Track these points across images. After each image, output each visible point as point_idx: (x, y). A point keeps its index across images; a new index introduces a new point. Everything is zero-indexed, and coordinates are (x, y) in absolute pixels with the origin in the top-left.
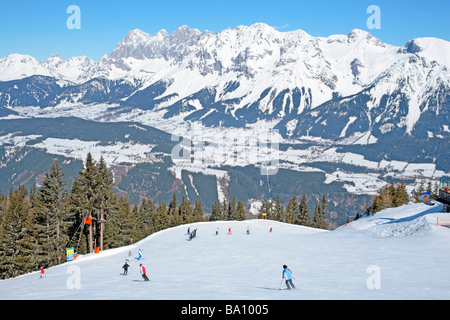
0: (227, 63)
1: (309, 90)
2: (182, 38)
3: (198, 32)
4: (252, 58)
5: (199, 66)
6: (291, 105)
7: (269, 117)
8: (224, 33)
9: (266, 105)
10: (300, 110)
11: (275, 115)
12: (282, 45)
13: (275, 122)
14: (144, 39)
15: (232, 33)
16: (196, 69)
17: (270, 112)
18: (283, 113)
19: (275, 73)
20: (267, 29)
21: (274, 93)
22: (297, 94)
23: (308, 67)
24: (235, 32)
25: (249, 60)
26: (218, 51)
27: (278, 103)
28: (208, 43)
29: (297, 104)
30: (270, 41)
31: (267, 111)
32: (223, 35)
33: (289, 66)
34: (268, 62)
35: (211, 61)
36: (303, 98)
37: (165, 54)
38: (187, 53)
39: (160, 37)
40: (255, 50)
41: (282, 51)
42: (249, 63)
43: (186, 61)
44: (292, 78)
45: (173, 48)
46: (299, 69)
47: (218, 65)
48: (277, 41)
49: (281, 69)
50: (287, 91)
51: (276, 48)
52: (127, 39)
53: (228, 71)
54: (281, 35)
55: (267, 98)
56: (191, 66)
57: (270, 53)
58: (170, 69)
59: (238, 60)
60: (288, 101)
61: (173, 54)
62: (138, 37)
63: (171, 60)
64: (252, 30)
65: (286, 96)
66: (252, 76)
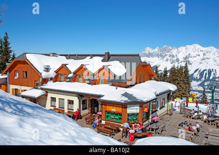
0: (181, 59)
1: (215, 70)
2: (165, 50)
3: (170, 48)
4: (191, 57)
5: (170, 60)
6: (207, 76)
7: (197, 80)
8: (180, 48)
9: (196, 75)
10: (211, 78)
11: (200, 79)
12: (204, 52)
13: (200, 82)
14: (151, 51)
15: (184, 48)
16: (169, 61)
17: (198, 78)
18: (203, 79)
19: (201, 63)
20: (198, 46)
21: (200, 71)
22: (210, 72)
23: (215, 61)
24: (185, 48)
25: (190, 58)
26: (178, 55)
27: (201, 74)
28: (174, 52)
29: (210, 75)
30: (199, 51)
31: (197, 78)
32: (180, 49)
33: (206, 60)
34: (198, 59)
35: (175, 59)
36: (212, 73)
37: (158, 56)
38: (165, 56)
39: (156, 50)
40: (193, 54)
41: (204, 54)
42: (190, 59)
43: (165, 58)
44: (208, 65)
45: (161, 54)
46: (211, 61)
47: (178, 60)
48: (202, 51)
49: (203, 61)
50: (206, 70)
51: (201, 54)
52: (144, 50)
53: (181, 62)
54: (204, 49)
55: (197, 73)
56: (167, 60)
57: (199, 55)
58: (159, 61)
59: (186, 58)
60: (206, 74)
61: (161, 55)
62: (148, 50)
63: (160, 58)
64: (192, 47)
65: (205, 72)
66: (191, 64)
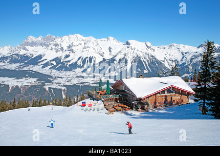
0: (65, 48)
1: (95, 57)
2: (48, 39)
3: (54, 37)
4: (74, 46)
5: (55, 49)
6: (89, 63)
7: (81, 67)
8: (64, 37)
9: (80, 63)
10: (92, 64)
11: (83, 66)
12: (85, 42)
13: (83, 69)
14: (34, 39)
15: (67, 37)
16: (54, 50)
17: (81, 65)
18: (86, 66)
19: (83, 51)
20: (79, 36)
21: (82, 58)
22: (91, 59)
23: (94, 49)
24: (68, 37)
26: (62, 44)
27: (84, 62)
28: (58, 41)
29: (91, 62)
30: (81, 40)
32: (64, 38)
33: (87, 49)
34: (80, 47)
35: (59, 47)
36: (93, 60)
37: (42, 45)
38: (50, 45)
39: (40, 39)
40: (75, 43)
41: (85, 43)
42: (73, 48)
43: (50, 47)
44: (89, 53)
45: (45, 43)
46: (91, 50)
47: (62, 49)
48: (83, 40)
49: (85, 50)
50: (87, 58)
51: (83, 43)
52: (27, 39)
53: (66, 51)
54: (84, 38)
55: (80, 60)
56: (52, 49)
57: (81, 44)
58: (44, 50)
59: (69, 47)
60: (88, 61)
61: (45, 45)
62: (31, 38)
63: (44, 47)
64: (74, 36)
65: (87, 59)
66: (74, 52)
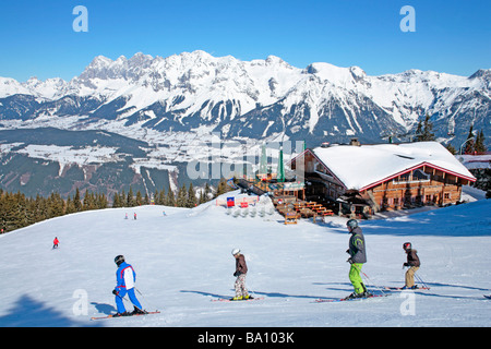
0: (175, 82)
1: (239, 102)
2: (138, 62)
3: (150, 57)
4: (194, 77)
5: (153, 84)
6: (225, 113)
7: (208, 123)
8: (171, 58)
9: (206, 113)
10: (232, 117)
11: (213, 121)
12: (217, 67)
13: (213, 127)
14: (107, 63)
15: (177, 59)
16: (150, 86)
17: (209, 119)
18: (219, 120)
19: (212, 89)
20: (205, 55)
21: (211, 104)
22: (229, 105)
23: (237, 84)
24: (180, 57)
25: (191, 79)
26: (167, 73)
27: (215, 112)
28: (159, 66)
29: (230, 113)
30: (207, 64)
31: (207, 118)
32: (171, 59)
33: (222, 83)
34: (206, 80)
35: (162, 80)
36: (234, 108)
37: (124, 75)
38: (141, 74)
39: (120, 62)
40: (196, 71)
41: (217, 71)
42: (192, 81)
43: (141, 80)
44: (225, 92)
45: (131, 70)
46: (230, 85)
47: (167, 83)
48: (213, 64)
49: (216, 85)
50: (222, 102)
51: (212, 70)
52: (93, 64)
53: (175, 87)
54: (216, 60)
55: (207, 108)
56: (146, 84)
57: (208, 73)
58: (129, 87)
59: (183, 79)
60: (223, 110)
61: (131, 75)
62: (102, 62)
63: (130, 80)
64: (193, 55)
65: (221, 106)
66: (194, 91)
